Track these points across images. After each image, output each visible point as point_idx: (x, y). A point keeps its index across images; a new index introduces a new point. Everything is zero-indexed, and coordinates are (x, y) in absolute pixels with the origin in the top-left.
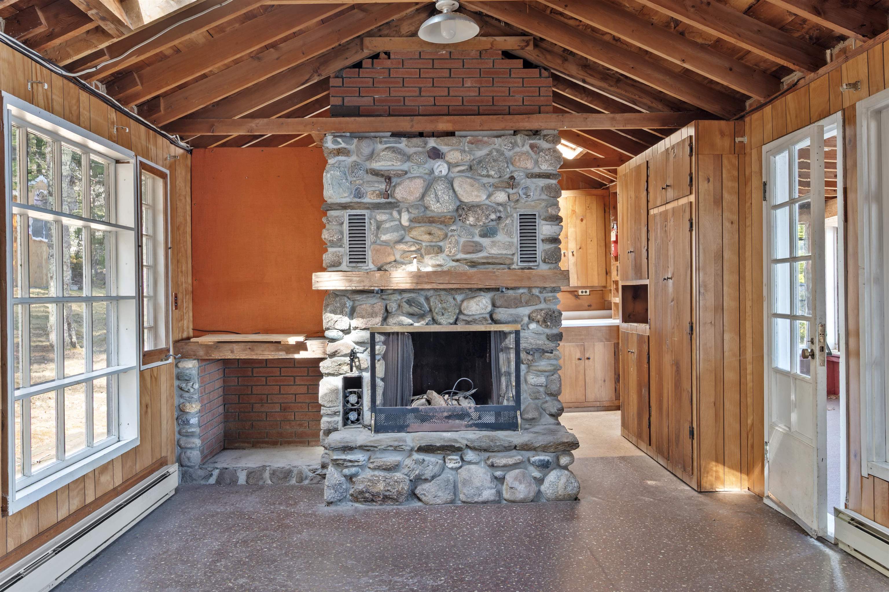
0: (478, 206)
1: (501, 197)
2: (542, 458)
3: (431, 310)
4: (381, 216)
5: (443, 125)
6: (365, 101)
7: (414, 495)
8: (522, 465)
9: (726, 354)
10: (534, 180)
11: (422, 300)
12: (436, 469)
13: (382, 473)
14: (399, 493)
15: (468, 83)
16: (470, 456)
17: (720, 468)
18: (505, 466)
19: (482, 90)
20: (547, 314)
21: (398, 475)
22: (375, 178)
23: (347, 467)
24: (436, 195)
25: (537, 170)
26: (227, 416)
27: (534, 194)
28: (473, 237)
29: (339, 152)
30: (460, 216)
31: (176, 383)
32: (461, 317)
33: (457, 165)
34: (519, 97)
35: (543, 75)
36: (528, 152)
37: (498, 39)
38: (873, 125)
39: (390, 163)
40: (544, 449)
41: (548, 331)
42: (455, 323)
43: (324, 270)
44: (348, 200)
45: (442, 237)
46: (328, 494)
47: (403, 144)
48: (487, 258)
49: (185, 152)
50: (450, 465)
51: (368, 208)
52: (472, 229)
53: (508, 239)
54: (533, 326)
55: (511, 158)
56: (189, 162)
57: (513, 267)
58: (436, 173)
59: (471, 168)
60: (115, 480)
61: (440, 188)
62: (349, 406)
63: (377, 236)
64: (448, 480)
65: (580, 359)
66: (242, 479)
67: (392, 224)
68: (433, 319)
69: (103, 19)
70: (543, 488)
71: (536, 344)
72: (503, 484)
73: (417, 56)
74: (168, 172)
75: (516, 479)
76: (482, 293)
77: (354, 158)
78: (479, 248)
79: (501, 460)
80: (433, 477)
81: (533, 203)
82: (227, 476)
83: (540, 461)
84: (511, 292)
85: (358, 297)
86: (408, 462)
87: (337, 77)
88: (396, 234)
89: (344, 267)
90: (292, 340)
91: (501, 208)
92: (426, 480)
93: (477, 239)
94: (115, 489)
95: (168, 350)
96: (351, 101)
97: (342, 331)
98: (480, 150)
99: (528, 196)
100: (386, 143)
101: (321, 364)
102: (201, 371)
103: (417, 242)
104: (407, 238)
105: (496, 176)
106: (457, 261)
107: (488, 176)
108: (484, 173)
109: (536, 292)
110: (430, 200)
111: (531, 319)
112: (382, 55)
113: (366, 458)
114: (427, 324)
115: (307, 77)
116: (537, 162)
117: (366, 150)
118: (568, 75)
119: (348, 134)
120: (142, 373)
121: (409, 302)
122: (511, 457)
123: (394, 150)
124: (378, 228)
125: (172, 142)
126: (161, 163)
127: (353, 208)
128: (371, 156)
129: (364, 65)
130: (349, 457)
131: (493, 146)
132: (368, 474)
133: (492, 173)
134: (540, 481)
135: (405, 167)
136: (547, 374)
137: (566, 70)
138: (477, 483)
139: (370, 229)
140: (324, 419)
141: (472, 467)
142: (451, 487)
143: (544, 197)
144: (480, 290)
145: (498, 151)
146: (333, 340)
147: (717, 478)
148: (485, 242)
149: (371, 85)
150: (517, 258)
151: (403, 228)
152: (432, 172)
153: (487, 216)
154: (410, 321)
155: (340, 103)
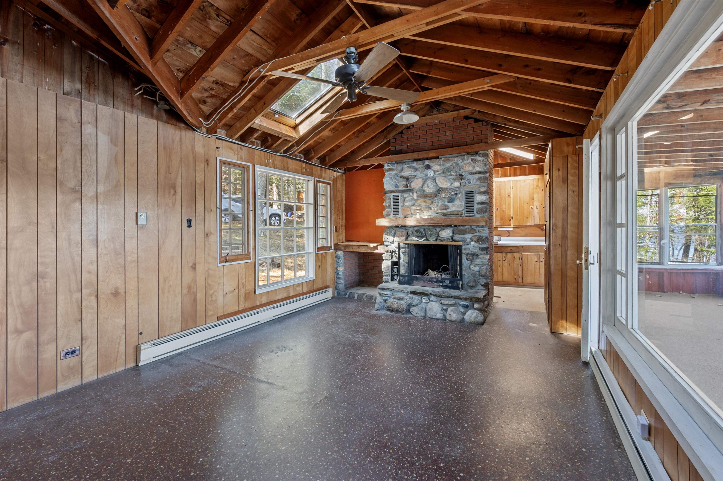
0: (446, 189)
1: (457, 184)
2: (464, 303)
3: (426, 235)
4: (405, 195)
5: (432, 154)
6: (404, 147)
7: (409, 311)
8: (456, 305)
9: (569, 262)
10: (473, 175)
11: (422, 230)
12: (418, 302)
13: (396, 301)
14: (403, 310)
15: (448, 134)
16: (432, 298)
17: (564, 322)
18: (447, 305)
19: (454, 136)
20: (479, 238)
21: (402, 302)
22: (403, 179)
23: (384, 296)
24: (428, 185)
25: (474, 171)
26: (360, 274)
27: (473, 182)
28: (444, 203)
29: (390, 170)
30: (439, 193)
31: (335, 259)
32: (439, 238)
33: (438, 171)
34: (471, 137)
35: (484, 125)
36: (470, 163)
37: (460, 111)
38: (609, 137)
39: (409, 173)
40: (466, 299)
41: (480, 246)
42: (436, 241)
43: (384, 217)
44: (393, 189)
45: (430, 203)
46: (377, 306)
47: (415, 164)
48: (451, 212)
49: (342, 174)
50: (424, 301)
51: (400, 192)
52: (444, 199)
53: (461, 203)
54: (473, 243)
55: (462, 166)
56: (344, 178)
57: (463, 216)
58: (429, 176)
59: (444, 172)
60: (303, 290)
61: (429, 182)
62: (394, 273)
63: (404, 203)
64: (423, 307)
65: (537, 262)
66: (356, 297)
67: (409, 198)
68: (427, 239)
69: (285, 137)
70: (465, 317)
71: (474, 252)
72: (447, 312)
73: (425, 125)
74: (332, 182)
75: (452, 311)
76: (448, 228)
77: (395, 172)
78: (446, 208)
79: (446, 302)
80: (417, 305)
81: (472, 186)
82: (351, 295)
83: (463, 304)
84: (461, 227)
85: (396, 229)
86: (407, 297)
87: (394, 139)
88: (411, 202)
89: (391, 216)
90: (372, 245)
91: (457, 189)
92: (414, 306)
93: (446, 203)
94: (303, 293)
95: (331, 247)
96: (399, 148)
97: (391, 242)
98: (448, 163)
99: (469, 183)
100: (407, 164)
101: (383, 255)
102: (345, 255)
103: (420, 206)
104: (416, 204)
105: (455, 175)
106: (437, 213)
107: (451, 175)
108: (449, 174)
109: (474, 227)
110: (425, 188)
111: (472, 240)
112: (411, 127)
113: (391, 294)
114: (424, 241)
115: (382, 140)
116: (474, 167)
117: (400, 168)
118: (497, 123)
119: (394, 162)
120: (316, 255)
121: (416, 231)
122: (450, 301)
123: (410, 167)
124: (404, 200)
125: (335, 171)
126: (328, 179)
127: (394, 192)
128: (402, 170)
129: (404, 132)
130: (384, 293)
131: (454, 161)
132: (391, 300)
133: (453, 173)
134: (464, 314)
135: (415, 174)
136: (480, 266)
137: (495, 120)
138: (435, 310)
139: (401, 200)
140: (384, 277)
141: (433, 303)
142: (424, 310)
143: (478, 183)
144: (447, 226)
145: (455, 163)
146: (387, 246)
147: (562, 326)
148: (450, 205)
149: (406, 140)
150: (464, 212)
151: (414, 200)
152: (426, 175)
153: (450, 193)
154: (417, 239)
155: (394, 149)
